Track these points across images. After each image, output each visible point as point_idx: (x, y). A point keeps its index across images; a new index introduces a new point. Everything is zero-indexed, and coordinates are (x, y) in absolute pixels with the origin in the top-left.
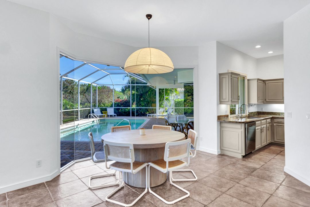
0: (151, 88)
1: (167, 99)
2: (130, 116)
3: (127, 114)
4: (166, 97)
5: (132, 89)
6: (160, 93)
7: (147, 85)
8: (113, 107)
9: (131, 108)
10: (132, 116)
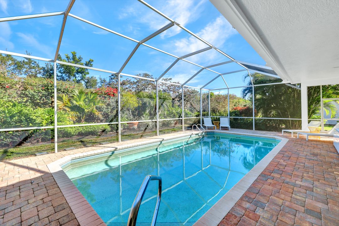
0: (290, 87)
1: (327, 105)
2: (253, 129)
3: (248, 126)
4: (324, 100)
5: (255, 92)
6: (309, 95)
7: (283, 82)
8: (229, 117)
9: (253, 118)
10: (255, 130)
